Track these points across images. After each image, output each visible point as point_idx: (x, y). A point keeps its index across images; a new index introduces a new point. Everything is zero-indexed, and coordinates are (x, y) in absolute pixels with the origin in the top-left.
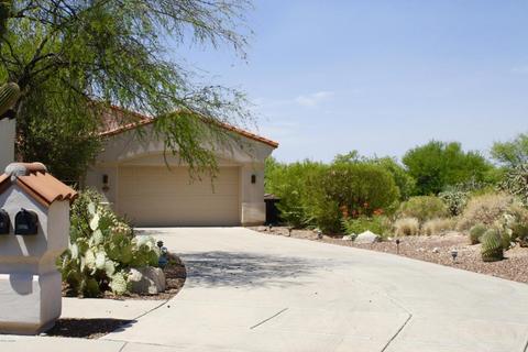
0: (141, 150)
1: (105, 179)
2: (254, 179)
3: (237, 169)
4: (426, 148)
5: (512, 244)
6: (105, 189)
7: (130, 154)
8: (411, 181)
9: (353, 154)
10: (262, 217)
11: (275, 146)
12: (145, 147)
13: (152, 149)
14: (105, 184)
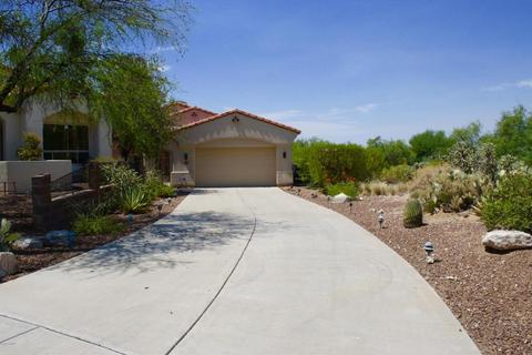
0: (208, 137)
1: (186, 157)
2: (285, 155)
3: (274, 148)
4: (423, 135)
5: (437, 209)
6: (186, 163)
7: (202, 140)
8: (414, 155)
9: (378, 138)
10: (291, 180)
11: (299, 133)
12: (211, 135)
13: (215, 136)
14: (186, 160)
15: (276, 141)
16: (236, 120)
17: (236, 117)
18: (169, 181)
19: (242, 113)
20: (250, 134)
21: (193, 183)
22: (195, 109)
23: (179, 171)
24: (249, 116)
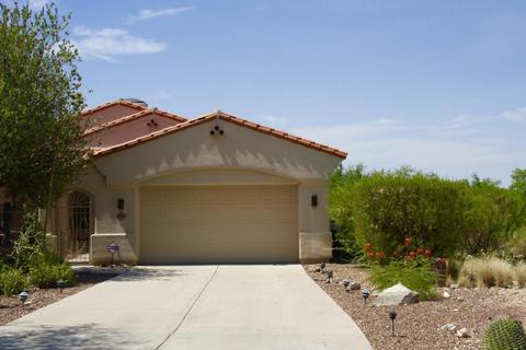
0: (164, 166)
1: (121, 203)
2: (315, 201)
3: (293, 188)
6: (121, 217)
7: (151, 172)
10: (328, 251)
11: (343, 157)
12: (170, 163)
13: (178, 164)
14: (120, 210)
15: (298, 173)
16: (217, 132)
17: (218, 127)
18: (87, 251)
19: (229, 120)
20: (246, 160)
21: (133, 255)
22: (155, 112)
23: (107, 231)
24: (242, 124)
